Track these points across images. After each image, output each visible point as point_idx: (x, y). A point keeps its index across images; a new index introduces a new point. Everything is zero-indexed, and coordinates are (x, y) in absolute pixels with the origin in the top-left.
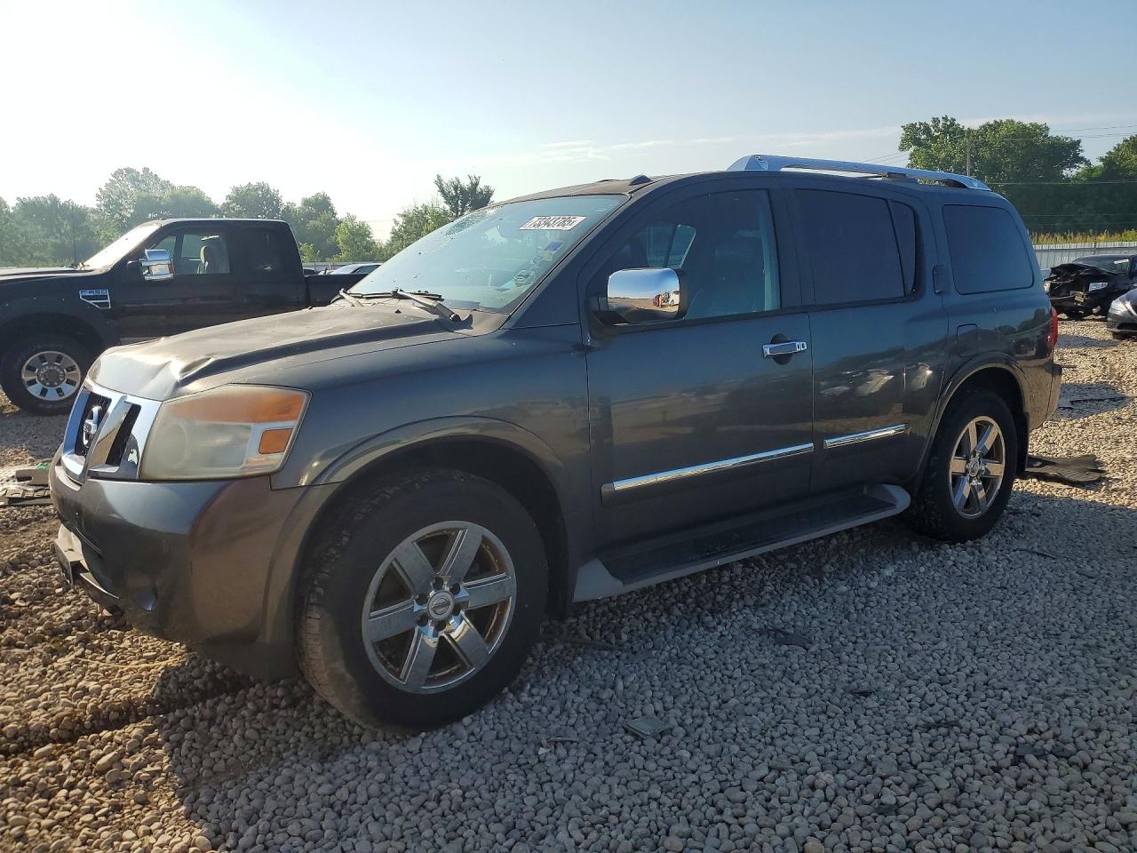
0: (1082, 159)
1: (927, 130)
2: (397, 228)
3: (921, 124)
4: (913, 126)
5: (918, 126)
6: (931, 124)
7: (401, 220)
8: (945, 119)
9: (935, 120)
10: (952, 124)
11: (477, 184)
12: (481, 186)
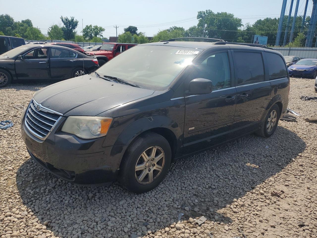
0: (242, 24)
1: (204, 14)
2: (49, 31)
3: (203, 11)
4: (201, 12)
5: (202, 12)
6: (206, 12)
7: (50, 29)
8: (209, 10)
9: (206, 11)
10: (211, 13)
11: (73, 19)
12: (75, 20)
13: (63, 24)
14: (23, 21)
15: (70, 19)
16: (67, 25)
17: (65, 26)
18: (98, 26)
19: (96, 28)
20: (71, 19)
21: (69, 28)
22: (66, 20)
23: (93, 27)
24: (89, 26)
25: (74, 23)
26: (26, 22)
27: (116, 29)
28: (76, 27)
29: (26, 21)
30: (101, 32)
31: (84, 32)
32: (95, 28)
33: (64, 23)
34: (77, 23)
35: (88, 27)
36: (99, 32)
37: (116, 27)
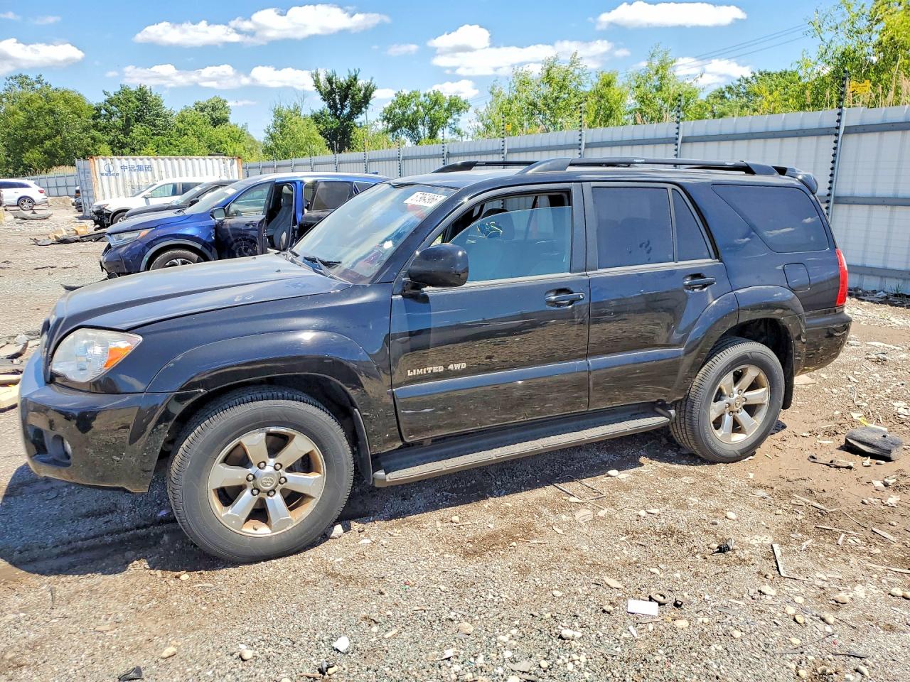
13: (319, 97)
14: (198, 106)
15: (342, 78)
16: (334, 100)
17: (325, 104)
18: (445, 95)
19: (436, 99)
20: (347, 78)
21: (341, 112)
22: (330, 82)
23: (422, 99)
24: (406, 92)
25: (360, 90)
26: (207, 107)
28: (366, 107)
29: (210, 103)
30: (456, 116)
31: (389, 119)
32: (431, 100)
33: (322, 94)
34: (372, 91)
35: (403, 101)
36: (445, 115)
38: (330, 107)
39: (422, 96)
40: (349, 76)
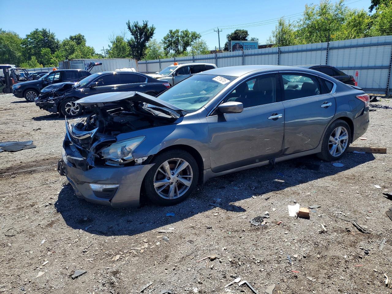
14: (71, 38)
15: (141, 24)
16: (137, 35)
17: (133, 37)
18: (190, 31)
19: (186, 34)
21: (140, 40)
22: (136, 26)
23: (180, 34)
24: (173, 31)
25: (148, 30)
26: (75, 39)
27: (219, 33)
28: (151, 38)
29: (75, 37)
30: (194, 41)
31: (165, 43)
32: (184, 34)
33: (131, 32)
34: (153, 31)
35: (172, 34)
36: (190, 41)
37: (218, 31)
38: (135, 38)
39: (180, 32)
40: (144, 24)
